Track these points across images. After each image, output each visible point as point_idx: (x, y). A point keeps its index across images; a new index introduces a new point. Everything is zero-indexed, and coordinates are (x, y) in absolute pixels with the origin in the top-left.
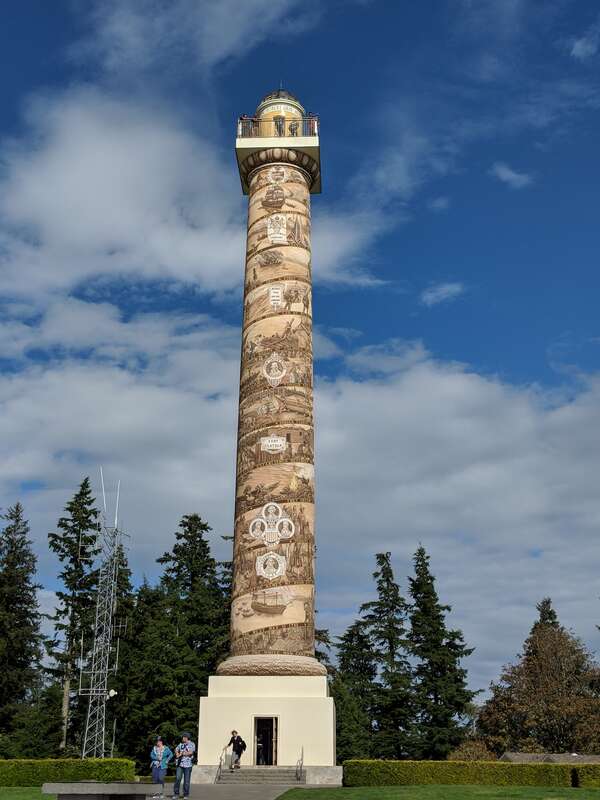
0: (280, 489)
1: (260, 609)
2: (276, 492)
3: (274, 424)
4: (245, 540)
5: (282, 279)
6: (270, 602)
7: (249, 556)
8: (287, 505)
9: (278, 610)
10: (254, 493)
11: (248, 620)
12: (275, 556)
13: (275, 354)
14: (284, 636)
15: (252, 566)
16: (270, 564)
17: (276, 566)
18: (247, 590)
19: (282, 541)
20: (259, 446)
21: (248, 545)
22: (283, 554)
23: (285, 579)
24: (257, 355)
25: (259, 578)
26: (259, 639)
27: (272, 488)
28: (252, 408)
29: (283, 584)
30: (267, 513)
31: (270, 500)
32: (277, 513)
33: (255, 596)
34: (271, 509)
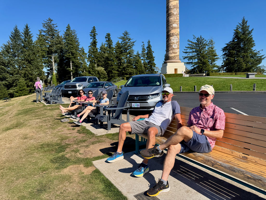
1: (173, 53)
2: (176, 34)
3: (175, 22)
4: (170, 42)
6: (175, 52)
7: (171, 44)
8: (177, 36)
9: (176, 53)
10: (172, 34)
11: (171, 55)
12: (176, 44)
13: (175, 8)
14: (177, 57)
15: (172, 46)
16: (175, 46)
17: (176, 46)
18: (171, 50)
19: (177, 42)
20: (173, 26)
21: (171, 43)
22: (177, 44)
23: (177, 48)
24: (172, 8)
25: (173, 48)
26: (174, 57)
27: (175, 33)
28: (171, 19)
30: (174, 37)
31: (175, 35)
32: (176, 37)
33: (173, 51)
34: (175, 37)
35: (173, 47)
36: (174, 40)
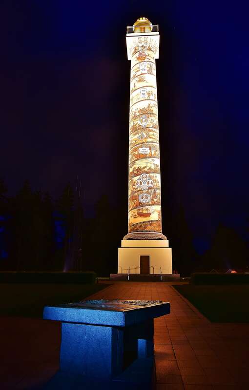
0: (147, 168)
1: (141, 215)
3: (144, 143)
4: (134, 188)
5: (146, 86)
6: (145, 212)
7: (136, 194)
8: (151, 174)
9: (148, 215)
10: (137, 170)
11: (136, 219)
12: (146, 194)
14: (150, 225)
15: (137, 198)
16: (144, 197)
17: (147, 198)
19: (149, 188)
20: (138, 152)
21: (135, 190)
22: (149, 194)
23: (150, 203)
24: (137, 116)
25: (140, 203)
26: (141, 226)
27: (144, 168)
28: (135, 137)
29: (150, 205)
32: (146, 177)
33: (139, 210)
34: (144, 176)
35: (141, 200)
36: (141, 184)
